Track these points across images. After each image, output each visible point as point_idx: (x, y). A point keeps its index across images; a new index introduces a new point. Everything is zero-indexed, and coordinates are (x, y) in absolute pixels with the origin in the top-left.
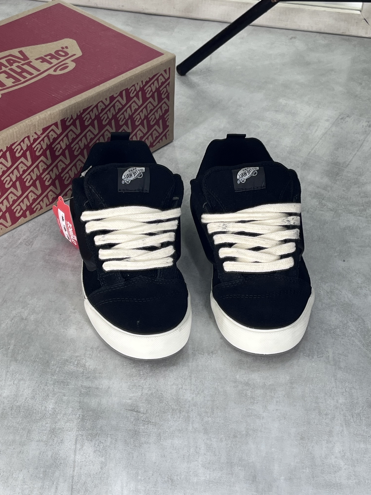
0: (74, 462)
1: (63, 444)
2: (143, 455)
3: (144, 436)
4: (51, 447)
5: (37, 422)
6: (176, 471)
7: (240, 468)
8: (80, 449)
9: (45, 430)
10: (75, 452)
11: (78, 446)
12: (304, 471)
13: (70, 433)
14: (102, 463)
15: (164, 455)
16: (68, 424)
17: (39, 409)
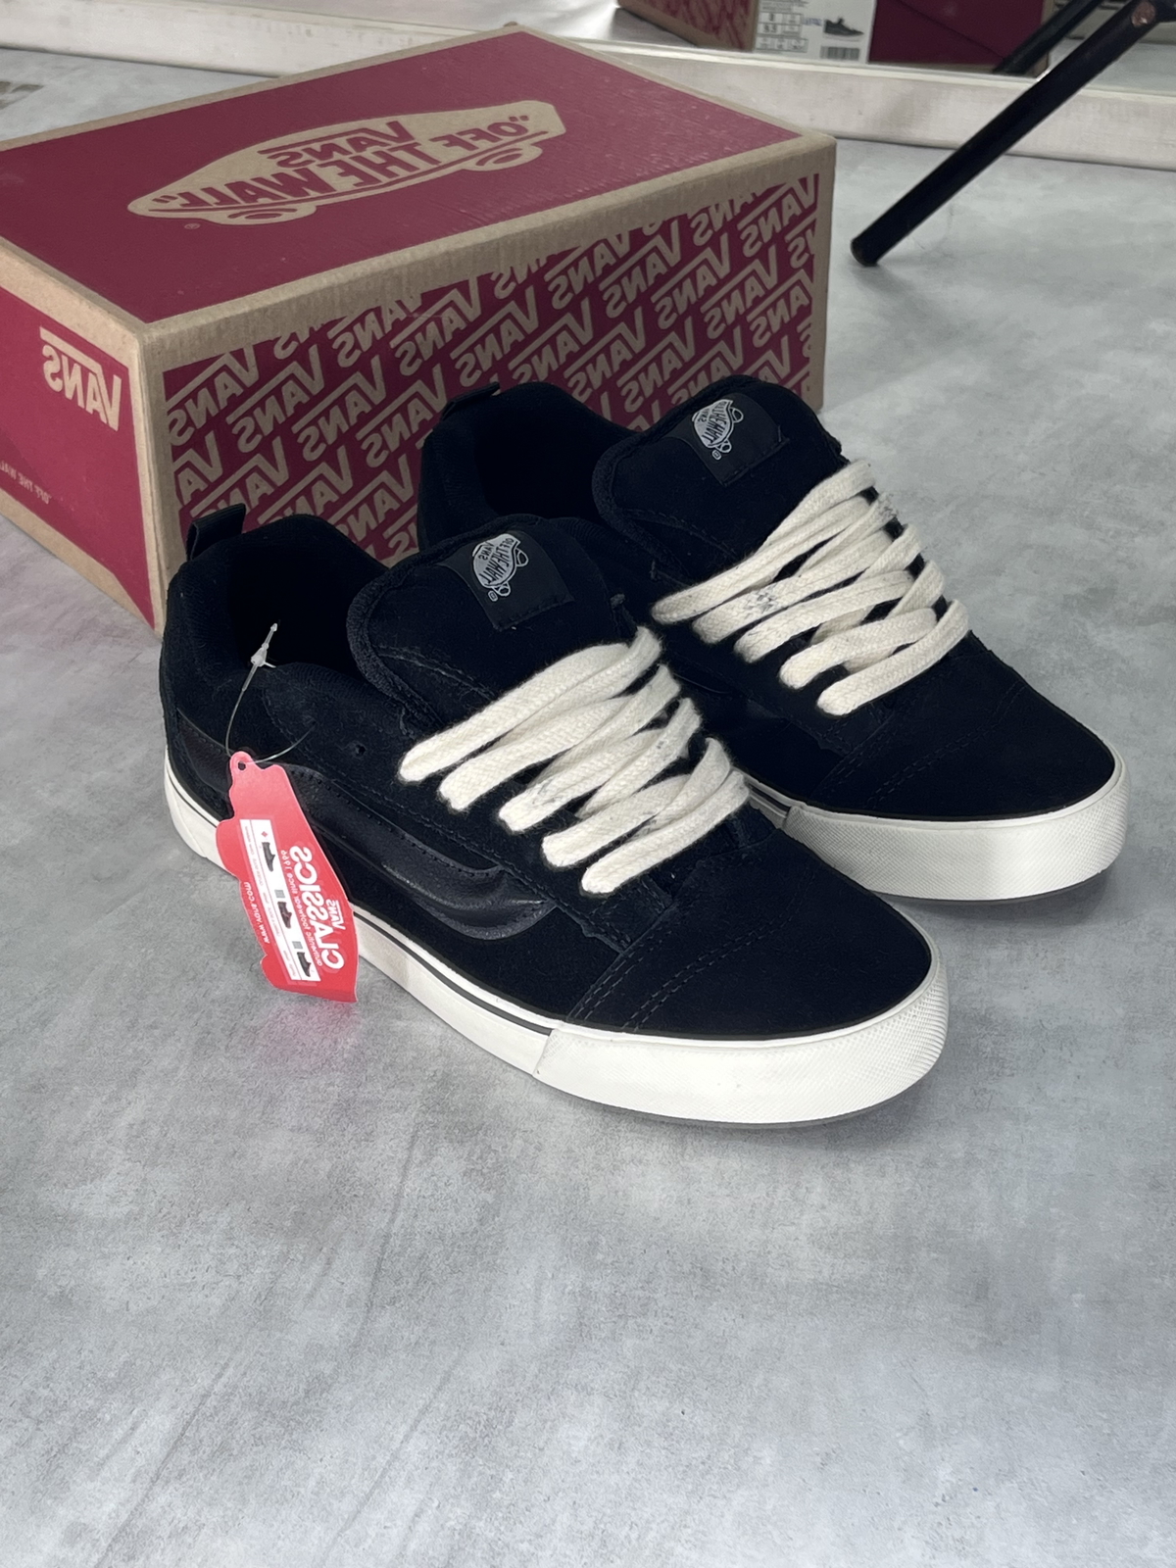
0: (399, 1196)
1: (371, 1144)
2: (621, 1193)
3: (630, 1142)
4: (332, 1149)
5: (301, 1078)
6: (722, 1248)
7: (935, 1255)
8: (421, 1162)
9: (323, 1101)
10: (405, 1168)
11: (418, 1154)
12: (1157, 1281)
13: (397, 1115)
14: (485, 1206)
15: (689, 1200)
16: (396, 1091)
17: (314, 1044)
